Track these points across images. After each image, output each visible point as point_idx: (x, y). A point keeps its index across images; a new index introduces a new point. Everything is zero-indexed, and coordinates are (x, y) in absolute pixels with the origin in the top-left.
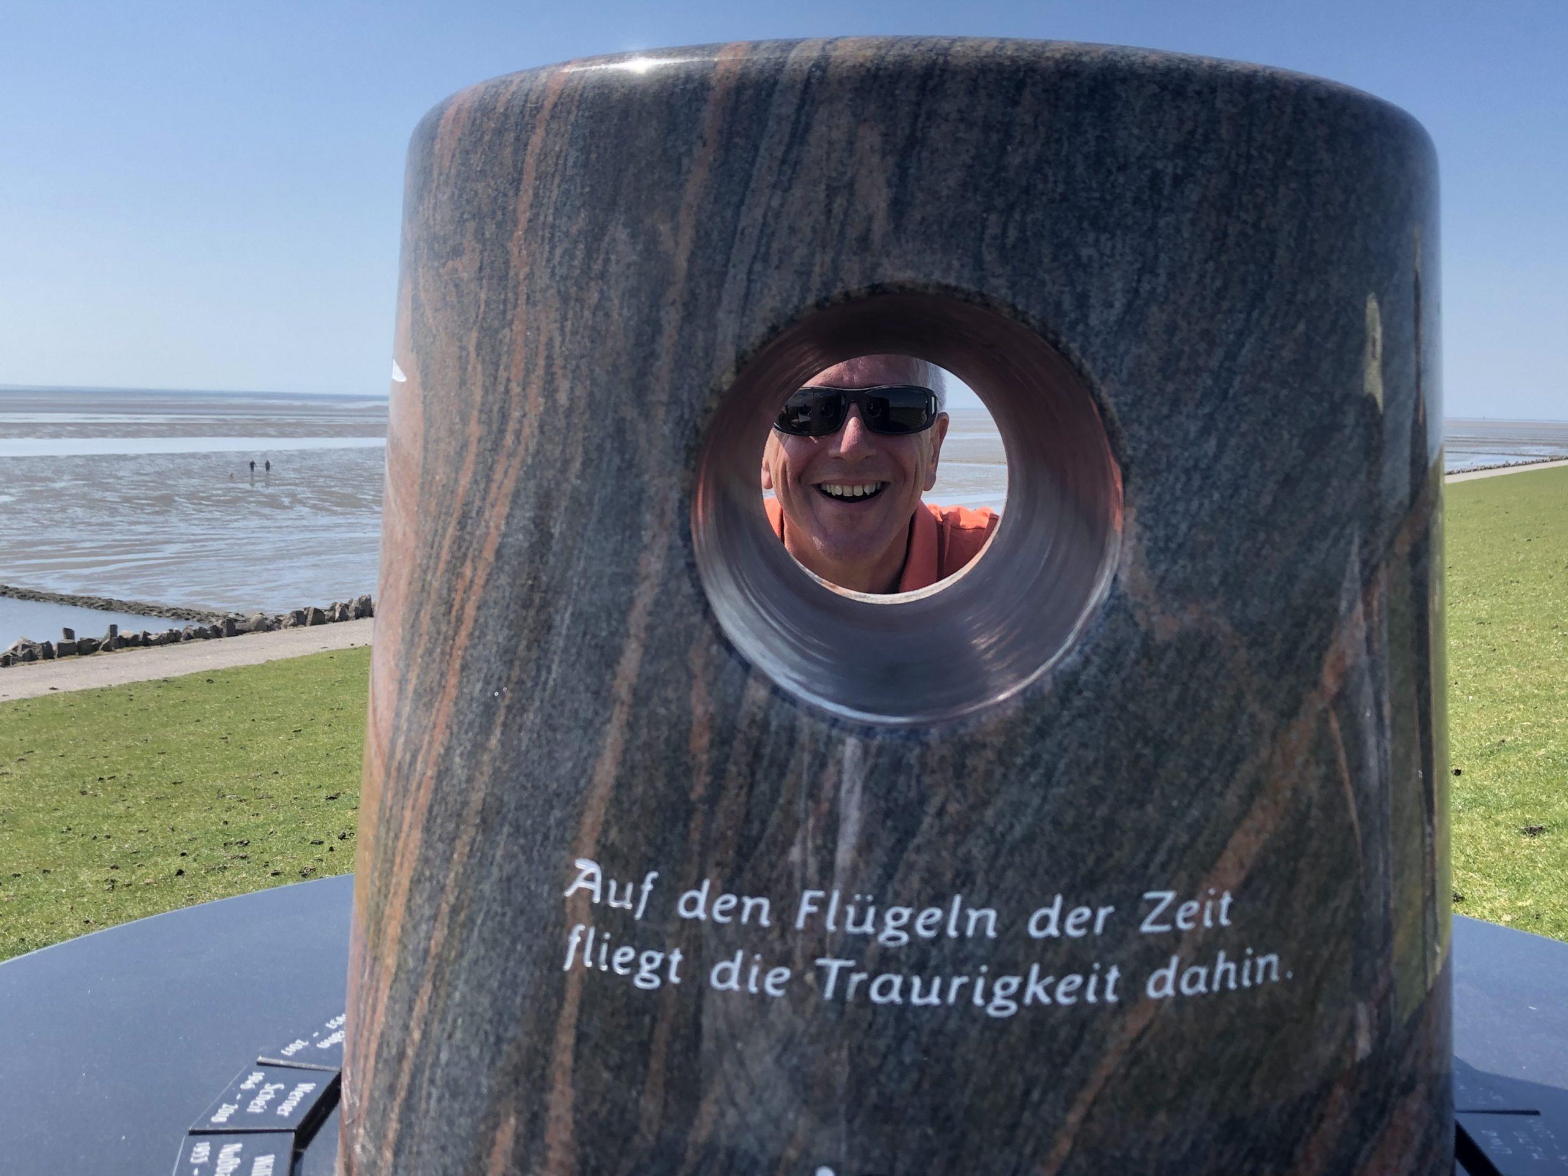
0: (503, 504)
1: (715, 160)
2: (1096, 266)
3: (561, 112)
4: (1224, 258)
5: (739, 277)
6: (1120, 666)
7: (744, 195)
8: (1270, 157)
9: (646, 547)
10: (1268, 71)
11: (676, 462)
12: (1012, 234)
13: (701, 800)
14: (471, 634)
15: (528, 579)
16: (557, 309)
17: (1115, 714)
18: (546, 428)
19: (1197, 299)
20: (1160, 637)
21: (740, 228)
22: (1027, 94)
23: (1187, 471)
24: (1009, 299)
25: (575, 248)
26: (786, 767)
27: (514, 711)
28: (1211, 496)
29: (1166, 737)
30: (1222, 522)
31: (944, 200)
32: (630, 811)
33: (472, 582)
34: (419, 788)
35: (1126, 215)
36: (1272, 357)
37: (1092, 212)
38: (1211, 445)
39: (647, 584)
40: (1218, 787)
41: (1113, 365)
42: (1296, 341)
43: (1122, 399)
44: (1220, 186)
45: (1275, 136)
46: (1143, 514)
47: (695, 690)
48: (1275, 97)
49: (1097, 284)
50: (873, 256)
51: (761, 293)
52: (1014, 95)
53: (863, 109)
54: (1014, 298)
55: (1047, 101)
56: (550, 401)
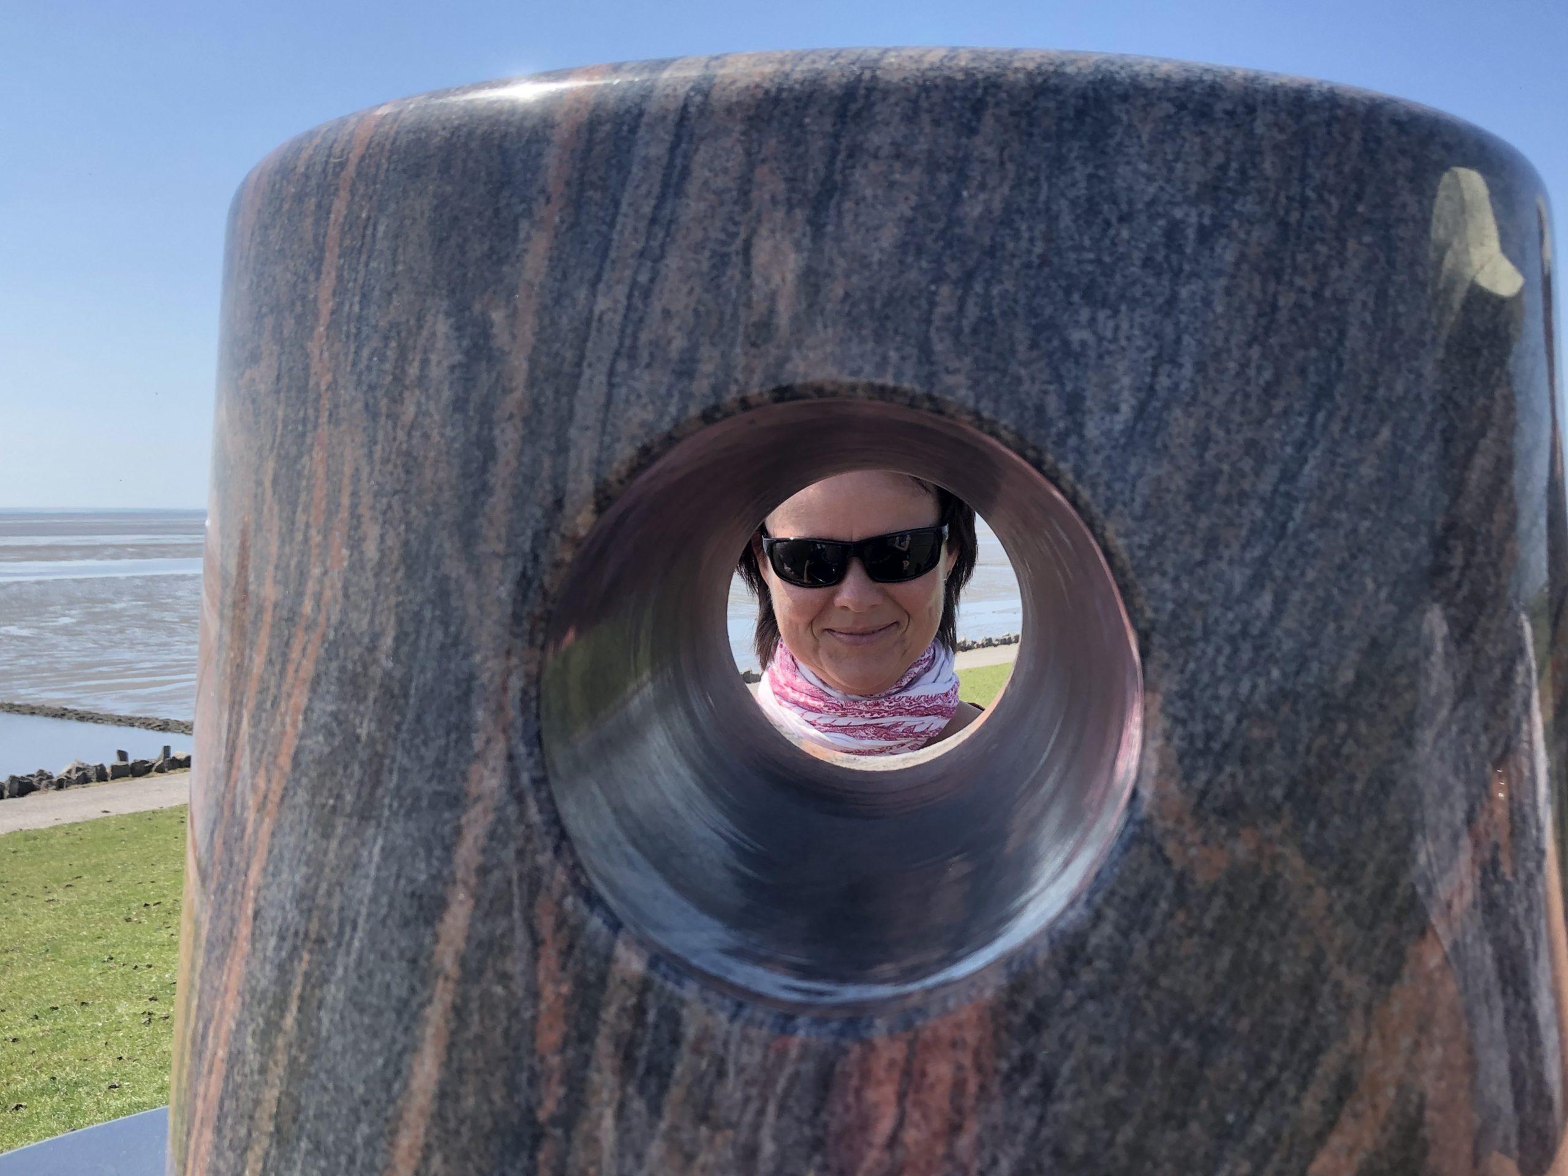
0: (301, 693)
1: (562, 222)
2: (1092, 354)
3: (369, 166)
4: (1273, 341)
5: (596, 381)
6: (1145, 924)
7: (601, 268)
8: (1333, 200)
9: (477, 756)
10: (1326, 86)
11: (516, 636)
12: (973, 311)
13: (554, 1121)
14: (264, 870)
15: (330, 796)
16: (365, 429)
18: (351, 590)
19: (1238, 398)
20: (1202, 878)
21: (597, 313)
22: (988, 119)
23: (1232, 639)
24: (971, 403)
25: (386, 346)
26: (669, 1075)
27: (313, 980)
28: (1269, 673)
29: (1215, 1021)
30: (1285, 709)
31: (875, 267)
32: (457, 1132)
33: (266, 797)
34: (210, 1072)
35: (1134, 283)
36: (1346, 476)
37: (1085, 280)
38: (1265, 601)
39: (479, 808)
40: (1292, 1091)
41: (1122, 492)
42: (1378, 453)
43: (1136, 539)
44: (1264, 241)
45: (1339, 172)
46: (1171, 703)
47: (542, 963)
48: (1337, 119)
49: (1095, 380)
50: (778, 347)
51: (627, 401)
52: (970, 121)
53: (760, 145)
54: (977, 401)
55: (1017, 127)
56: (356, 554)
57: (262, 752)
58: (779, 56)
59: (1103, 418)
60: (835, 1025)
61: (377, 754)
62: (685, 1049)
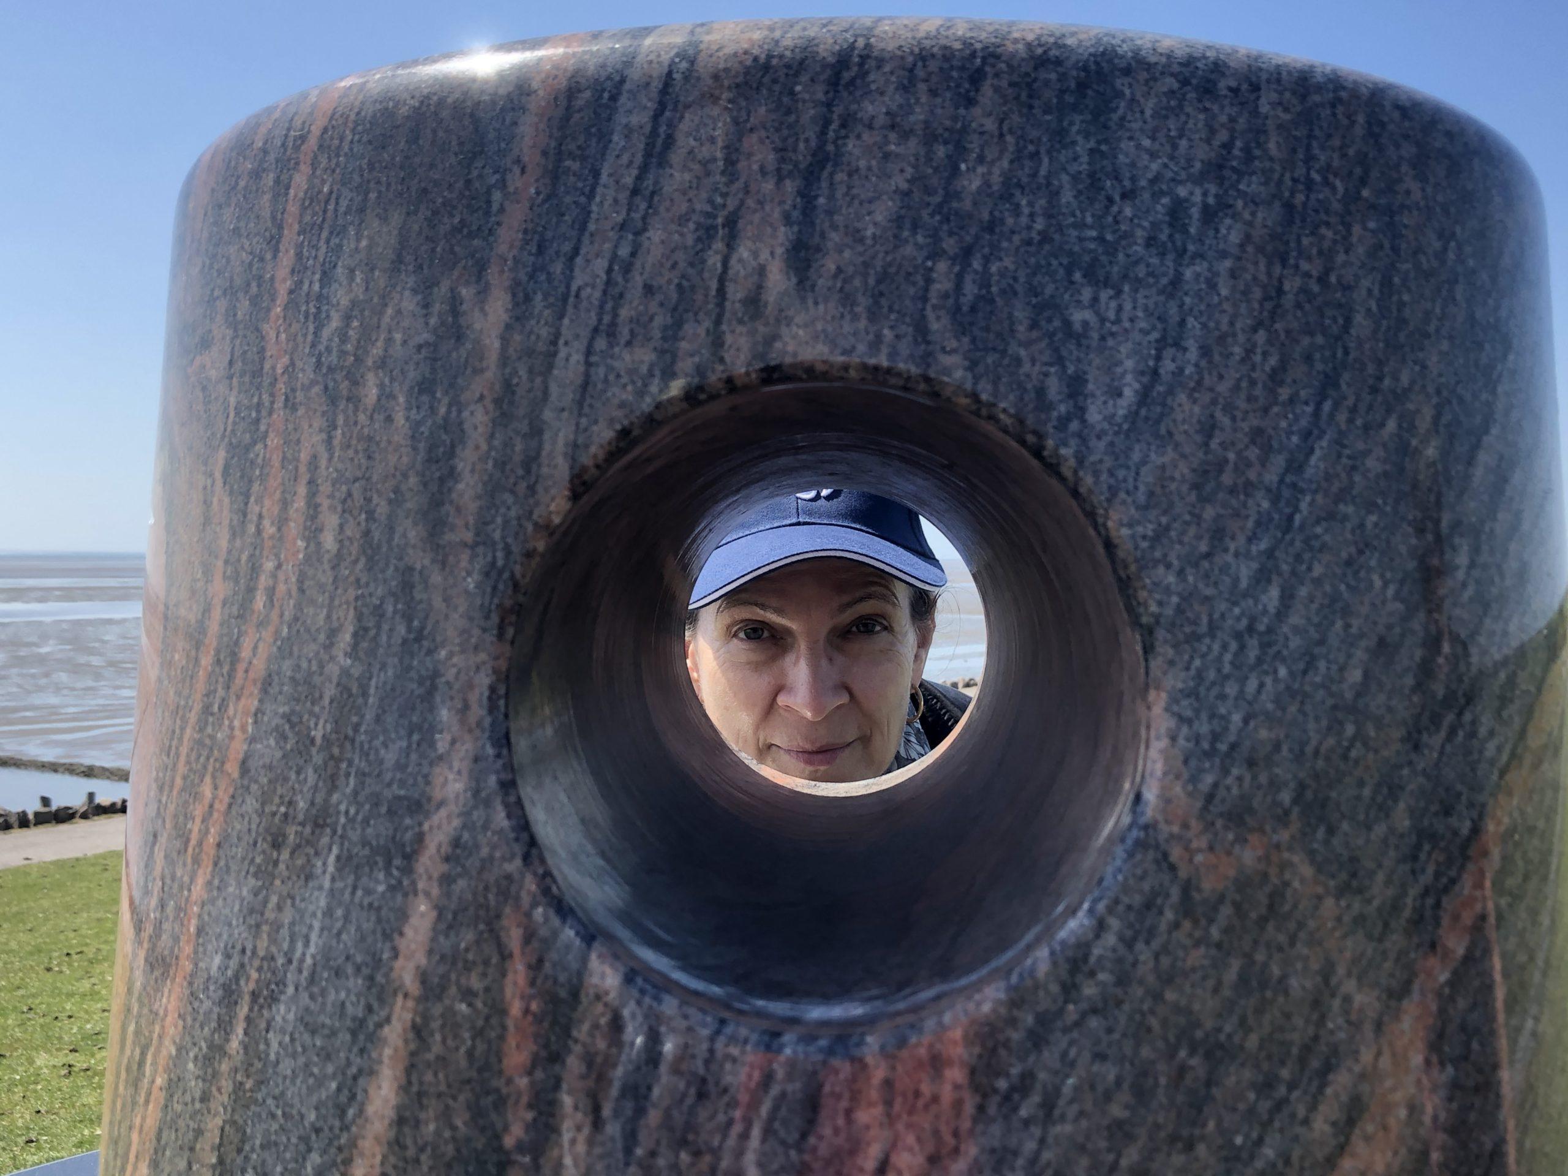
0: (251, 694)
1: (538, 193)
3: (332, 139)
4: (1277, 326)
5: (573, 360)
6: (1151, 933)
7: (579, 240)
9: (441, 758)
10: (1328, 70)
11: (484, 630)
12: (970, 289)
13: (520, 1147)
14: (209, 883)
15: (282, 803)
16: (324, 413)
17: (1145, 1007)
18: (307, 584)
19: (1244, 384)
20: (1209, 885)
21: (574, 288)
22: (987, 89)
23: (1238, 636)
24: (968, 386)
25: (348, 325)
26: (646, 1097)
27: (261, 1000)
28: (1275, 672)
29: (1222, 1037)
30: (1293, 709)
31: (869, 242)
32: (417, 1161)
33: (211, 806)
34: (147, 1102)
35: (1136, 263)
37: (1087, 258)
38: (1272, 597)
39: (443, 812)
40: (1301, 1112)
41: (1125, 480)
42: (1384, 445)
43: (1140, 529)
44: (1269, 223)
45: (1344, 156)
46: (1176, 701)
47: (510, 977)
48: (1340, 100)
49: (1097, 361)
50: (766, 324)
51: (606, 381)
52: (968, 91)
53: (749, 115)
54: (975, 384)
55: (1017, 98)
56: (312, 545)
57: (208, 758)
58: (768, 23)
59: (1105, 403)
60: (823, 1043)
61: (332, 757)
62: (663, 1068)
